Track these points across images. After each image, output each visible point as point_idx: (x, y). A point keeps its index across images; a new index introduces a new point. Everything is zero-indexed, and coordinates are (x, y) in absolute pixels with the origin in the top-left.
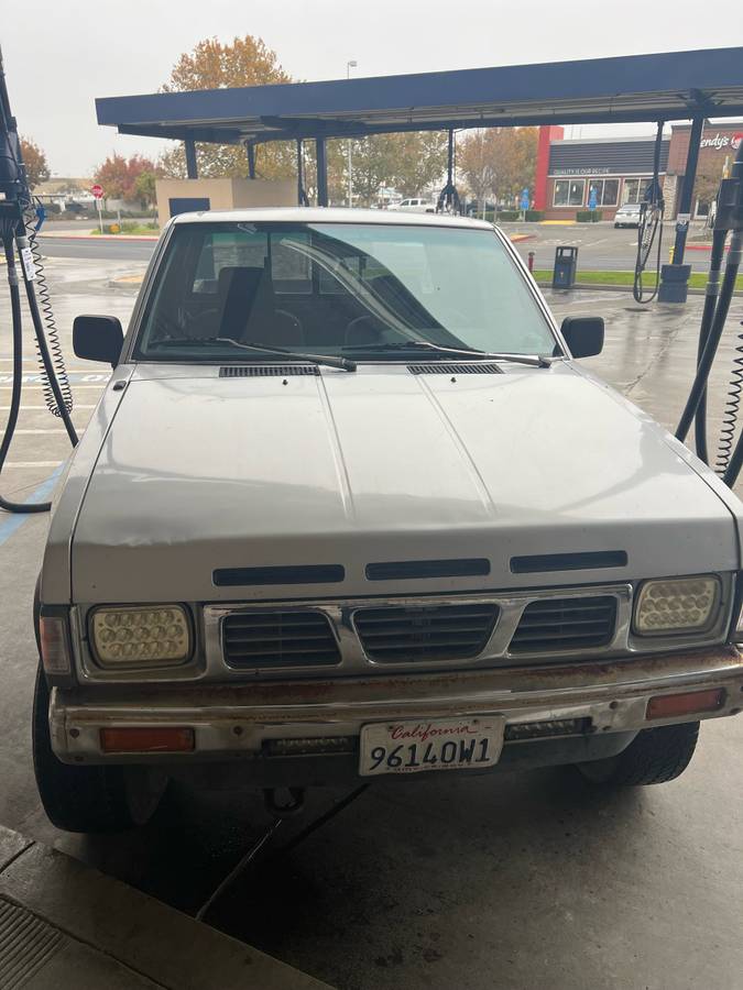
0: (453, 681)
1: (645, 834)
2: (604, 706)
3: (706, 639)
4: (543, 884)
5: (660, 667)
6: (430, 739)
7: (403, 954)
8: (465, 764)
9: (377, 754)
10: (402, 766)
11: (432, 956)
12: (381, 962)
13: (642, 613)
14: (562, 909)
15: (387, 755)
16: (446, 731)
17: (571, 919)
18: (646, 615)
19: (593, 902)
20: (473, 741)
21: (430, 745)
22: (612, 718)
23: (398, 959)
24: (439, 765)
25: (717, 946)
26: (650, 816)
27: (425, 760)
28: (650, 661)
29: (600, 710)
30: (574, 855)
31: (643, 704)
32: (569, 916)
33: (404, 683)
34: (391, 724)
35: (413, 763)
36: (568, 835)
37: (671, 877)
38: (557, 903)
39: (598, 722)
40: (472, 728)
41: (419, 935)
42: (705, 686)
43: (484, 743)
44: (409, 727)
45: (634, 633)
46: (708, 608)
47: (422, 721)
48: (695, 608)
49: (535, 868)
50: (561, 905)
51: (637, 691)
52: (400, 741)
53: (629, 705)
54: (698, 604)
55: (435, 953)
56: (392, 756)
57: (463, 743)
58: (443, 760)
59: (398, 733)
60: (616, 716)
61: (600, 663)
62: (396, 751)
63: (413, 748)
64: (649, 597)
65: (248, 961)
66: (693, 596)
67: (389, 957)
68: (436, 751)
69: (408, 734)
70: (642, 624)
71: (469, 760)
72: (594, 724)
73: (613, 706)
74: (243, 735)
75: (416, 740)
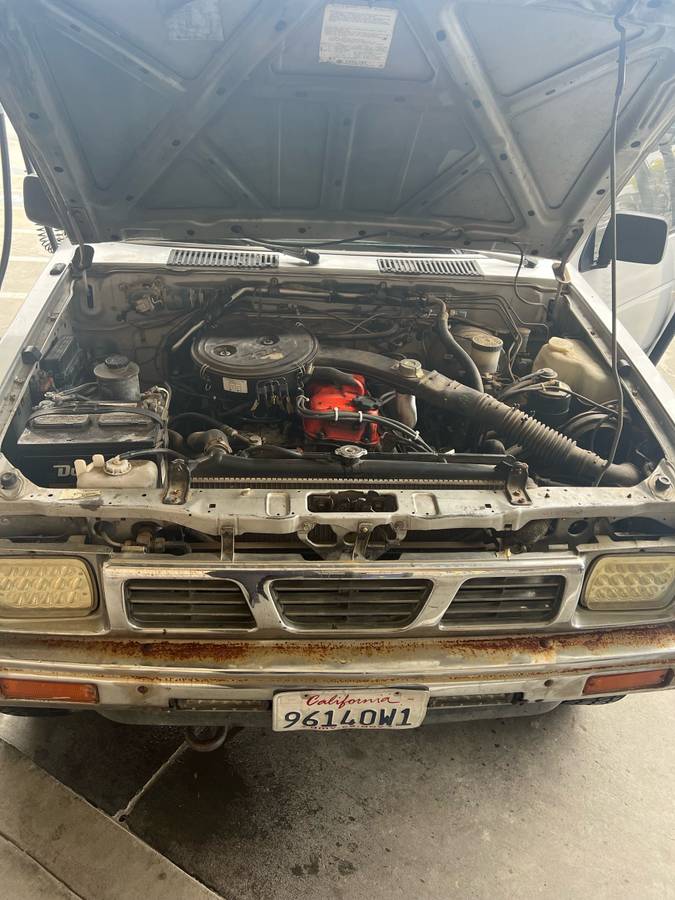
0: (379, 649)
1: (573, 751)
2: (539, 683)
3: (660, 616)
4: (464, 797)
5: (605, 644)
6: (347, 707)
7: (320, 864)
8: (385, 726)
9: (292, 717)
10: (318, 726)
11: (347, 868)
12: (297, 871)
13: (594, 586)
14: (480, 827)
15: (302, 718)
16: (366, 701)
17: (488, 839)
18: (596, 588)
19: (512, 822)
20: (394, 711)
21: (348, 712)
22: (546, 694)
23: (314, 869)
24: (357, 726)
25: (627, 881)
26: (582, 731)
27: (343, 722)
28: (595, 638)
29: (533, 688)
30: (500, 768)
31: (581, 682)
32: (486, 835)
33: (324, 648)
34: (306, 693)
35: (329, 723)
36: (497, 746)
37: (593, 801)
38: (476, 820)
39: (530, 697)
40: (393, 698)
41: (338, 844)
42: (651, 667)
43: (406, 712)
44: (326, 695)
45: (582, 605)
46: (666, 585)
47: (340, 692)
48: (653, 583)
49: (460, 780)
50: (481, 823)
51: (576, 670)
52: (315, 708)
53: (566, 684)
54: (657, 580)
55: (351, 867)
56: (308, 718)
57: (383, 711)
58: (362, 722)
59: (313, 700)
60: (551, 692)
61: (540, 636)
62: (311, 715)
63: (330, 714)
64: (603, 572)
65: (162, 876)
66: (652, 572)
67: (305, 867)
68: (355, 716)
69: (324, 702)
70: (591, 596)
71: (389, 724)
72: (525, 698)
73: (548, 683)
74: (148, 693)
75: (334, 707)
